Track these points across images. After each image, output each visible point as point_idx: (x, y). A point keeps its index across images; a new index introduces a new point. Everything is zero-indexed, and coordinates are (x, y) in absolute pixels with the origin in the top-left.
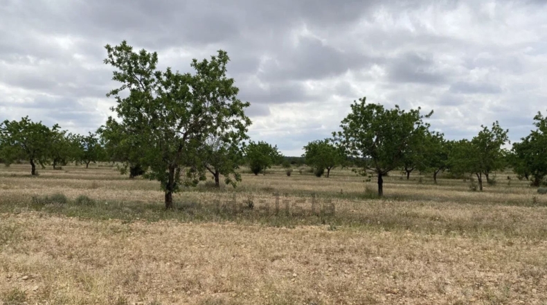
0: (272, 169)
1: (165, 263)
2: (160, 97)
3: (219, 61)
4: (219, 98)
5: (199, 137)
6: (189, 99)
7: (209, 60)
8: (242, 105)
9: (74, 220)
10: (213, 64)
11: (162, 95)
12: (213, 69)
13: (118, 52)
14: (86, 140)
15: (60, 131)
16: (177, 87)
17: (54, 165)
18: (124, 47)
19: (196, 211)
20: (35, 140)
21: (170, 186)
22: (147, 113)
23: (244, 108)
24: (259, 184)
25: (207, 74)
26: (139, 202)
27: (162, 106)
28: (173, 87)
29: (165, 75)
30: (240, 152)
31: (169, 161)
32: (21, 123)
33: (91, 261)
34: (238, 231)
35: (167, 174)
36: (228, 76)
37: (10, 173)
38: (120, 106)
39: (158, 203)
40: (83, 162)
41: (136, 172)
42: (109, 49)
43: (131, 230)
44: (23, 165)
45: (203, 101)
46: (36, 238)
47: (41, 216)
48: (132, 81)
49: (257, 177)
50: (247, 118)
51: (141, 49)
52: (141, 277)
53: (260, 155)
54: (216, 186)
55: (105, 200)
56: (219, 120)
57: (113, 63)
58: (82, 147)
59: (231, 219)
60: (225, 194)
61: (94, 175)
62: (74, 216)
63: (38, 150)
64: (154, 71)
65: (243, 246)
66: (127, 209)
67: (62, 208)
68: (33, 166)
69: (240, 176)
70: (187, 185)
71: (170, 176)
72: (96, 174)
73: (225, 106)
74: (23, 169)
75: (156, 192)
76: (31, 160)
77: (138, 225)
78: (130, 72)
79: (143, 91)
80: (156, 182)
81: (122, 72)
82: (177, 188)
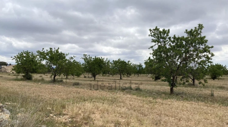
0: (223, 77)
1: (172, 118)
2: (170, 47)
3: (199, 29)
4: (197, 46)
5: (187, 63)
6: (183, 47)
7: (194, 29)
8: (209, 48)
9: (135, 97)
10: (195, 30)
11: (171, 46)
12: (195, 33)
13: (154, 31)
14: (138, 66)
15: (130, 63)
16: (178, 43)
17: (127, 75)
18: (157, 29)
19: (184, 96)
20: (122, 67)
21: (173, 85)
22: (164, 54)
23: (210, 49)
24: (216, 85)
25: (192, 35)
26: (158, 91)
27: (171, 51)
28: (176, 43)
29: (173, 38)
30: (206, 69)
31: (172, 74)
32: (118, 61)
33: (142, 113)
34: (206, 107)
35: (172, 79)
36: (202, 35)
37: (114, 78)
38: (154, 52)
39: (167, 92)
40: (137, 74)
41: (157, 78)
42: (150, 30)
43: (156, 102)
44: (117, 76)
45: (189, 47)
46: (123, 102)
47: (124, 94)
48: (159, 42)
49: (214, 81)
50: (212, 53)
51: (163, 29)
52: (162, 123)
53: (217, 70)
54: (193, 85)
55: (145, 90)
56: (197, 55)
57: (152, 36)
58: (137, 69)
59: (202, 101)
60: (197, 89)
61: (141, 80)
62: (135, 95)
63: (123, 70)
64: (168, 37)
65: (209, 115)
66: (154, 93)
67: (131, 92)
68: (121, 76)
69: (207, 80)
70: (180, 84)
71: (173, 80)
72: (142, 79)
73: (200, 49)
74: (117, 77)
75: (166, 87)
76: (120, 74)
77: (159, 100)
78: (158, 38)
79: (163, 45)
80: (167, 83)
81: (155, 39)
82: (176, 85)
